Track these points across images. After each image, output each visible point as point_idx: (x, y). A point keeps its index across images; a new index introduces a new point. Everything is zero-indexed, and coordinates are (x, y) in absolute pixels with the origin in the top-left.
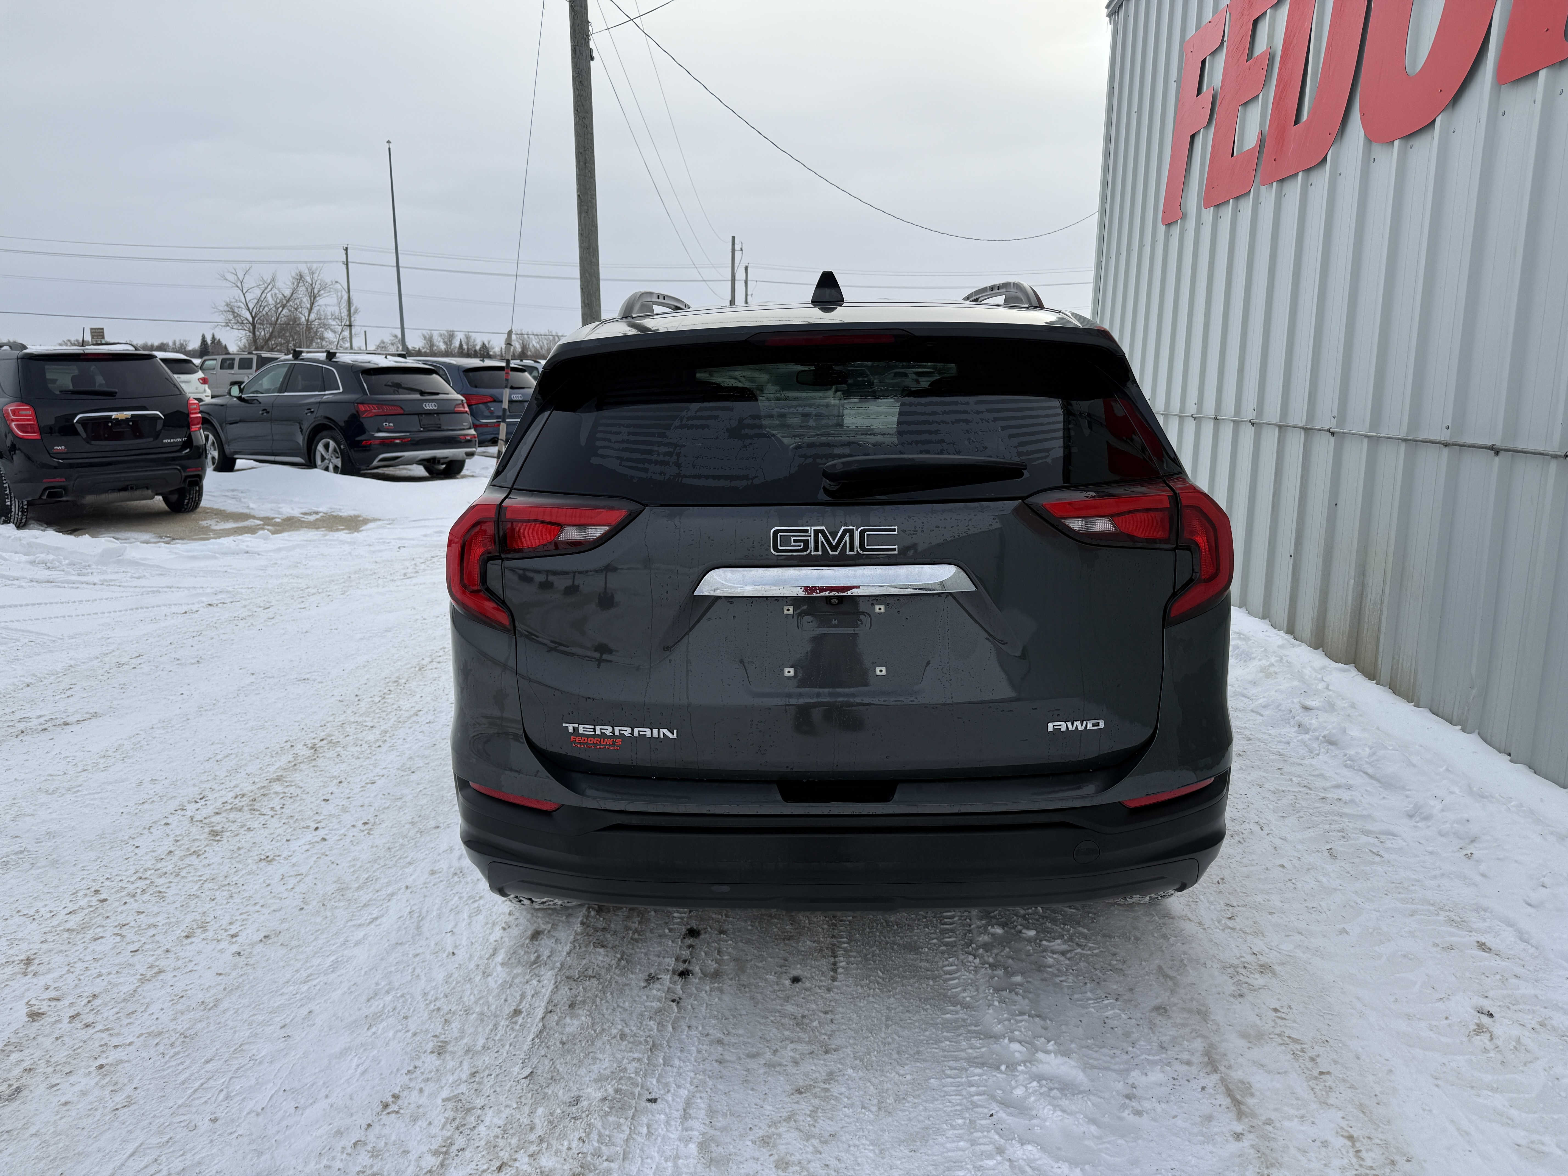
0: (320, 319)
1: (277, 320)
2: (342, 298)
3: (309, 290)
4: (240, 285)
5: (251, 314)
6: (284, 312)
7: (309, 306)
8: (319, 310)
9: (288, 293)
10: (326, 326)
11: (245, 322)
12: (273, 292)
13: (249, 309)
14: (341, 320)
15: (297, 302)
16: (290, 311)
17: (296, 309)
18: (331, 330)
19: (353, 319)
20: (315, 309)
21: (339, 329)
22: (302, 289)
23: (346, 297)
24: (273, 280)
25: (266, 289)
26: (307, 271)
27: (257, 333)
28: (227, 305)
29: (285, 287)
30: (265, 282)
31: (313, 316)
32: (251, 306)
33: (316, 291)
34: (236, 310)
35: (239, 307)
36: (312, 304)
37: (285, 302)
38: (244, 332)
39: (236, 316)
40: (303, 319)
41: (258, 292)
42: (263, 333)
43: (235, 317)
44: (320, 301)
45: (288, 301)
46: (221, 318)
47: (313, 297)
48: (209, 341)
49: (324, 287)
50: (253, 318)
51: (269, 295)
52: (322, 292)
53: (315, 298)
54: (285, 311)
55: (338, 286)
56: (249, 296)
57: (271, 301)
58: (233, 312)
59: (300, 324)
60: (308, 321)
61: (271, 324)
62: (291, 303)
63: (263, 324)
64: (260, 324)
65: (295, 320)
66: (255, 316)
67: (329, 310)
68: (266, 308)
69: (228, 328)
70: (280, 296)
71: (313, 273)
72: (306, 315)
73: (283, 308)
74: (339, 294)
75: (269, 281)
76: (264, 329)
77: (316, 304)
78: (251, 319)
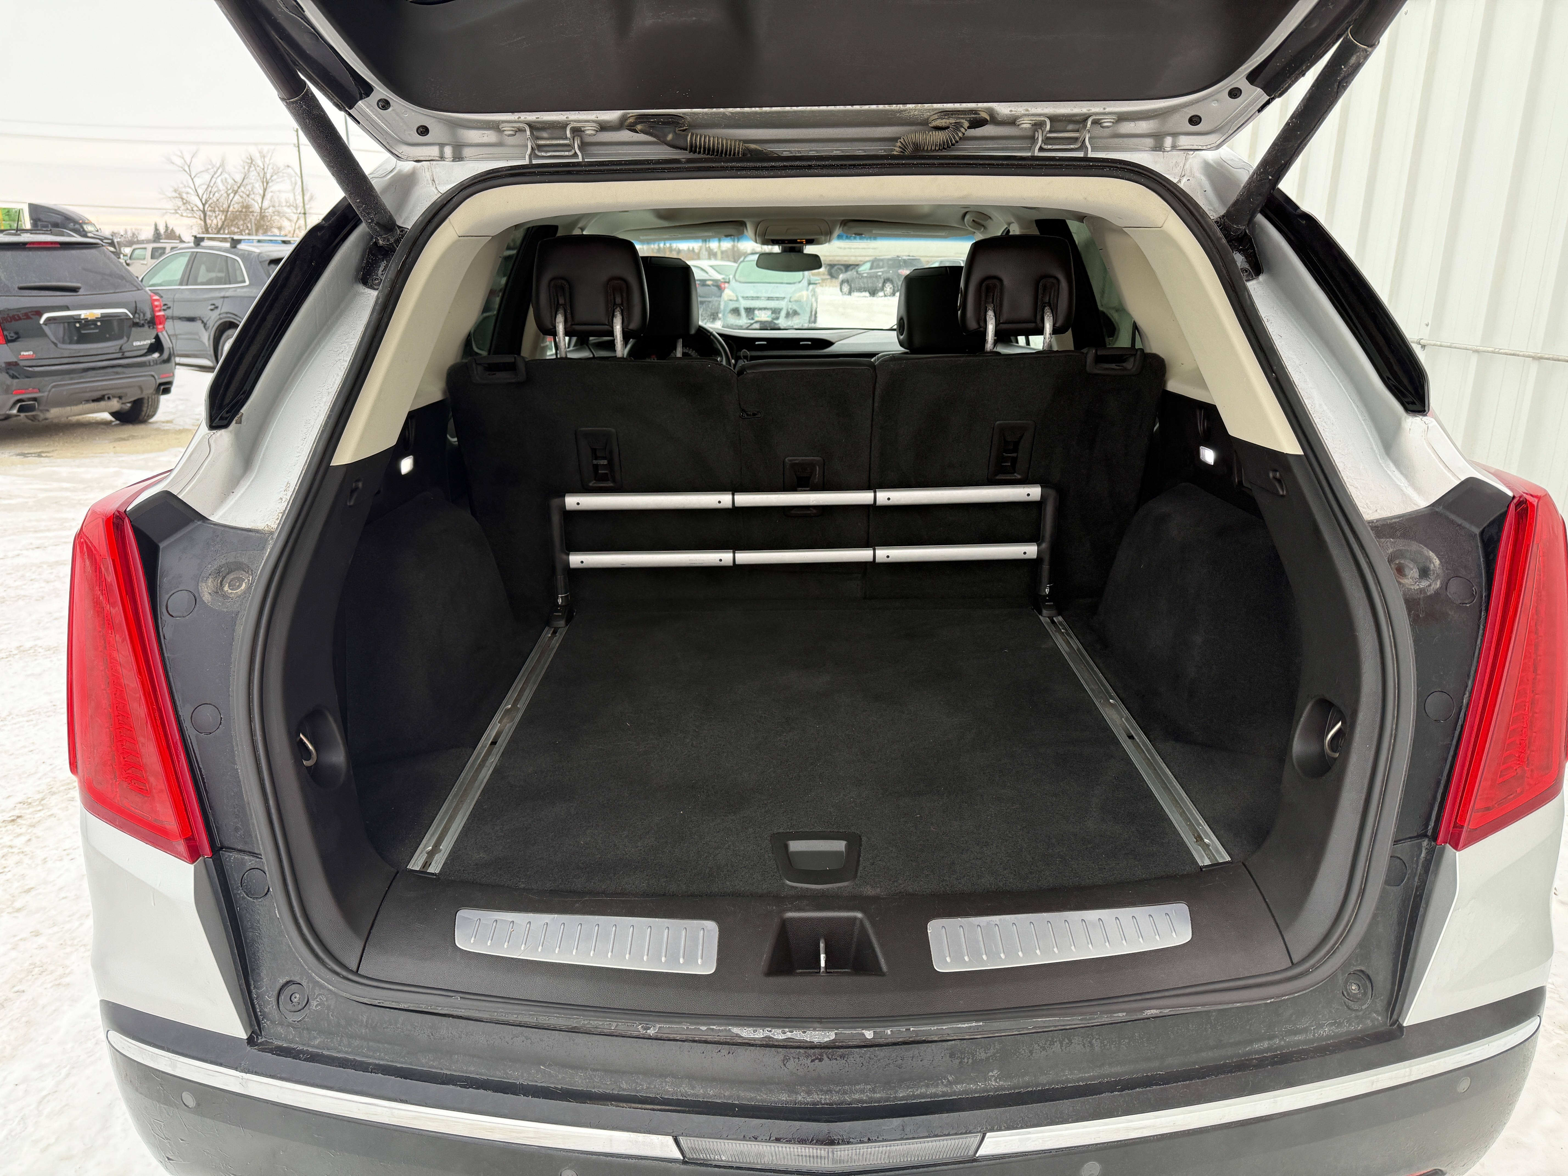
0: (274, 206)
1: (229, 207)
2: (296, 184)
3: (262, 175)
4: (187, 169)
5: (201, 200)
6: (234, 200)
7: (262, 192)
8: (272, 197)
9: (239, 178)
10: (279, 213)
11: (195, 208)
12: (223, 176)
13: (198, 196)
14: (296, 208)
15: (249, 187)
16: (242, 197)
17: (248, 196)
18: (286, 218)
19: (307, 207)
20: (268, 196)
21: (295, 217)
22: (253, 174)
23: (299, 183)
24: (222, 165)
25: (215, 173)
26: (258, 155)
27: (208, 221)
28: (175, 191)
29: (235, 170)
30: (213, 166)
31: (266, 204)
32: (200, 192)
33: (268, 177)
34: (184, 196)
35: (187, 193)
36: (265, 190)
37: (236, 188)
38: (194, 220)
39: (186, 203)
40: (257, 208)
41: (207, 177)
42: (215, 221)
43: (184, 204)
44: (273, 187)
45: (239, 187)
46: (169, 205)
47: (266, 183)
48: (162, 230)
49: (276, 172)
50: (204, 205)
51: (219, 180)
52: (275, 177)
53: (267, 183)
54: (237, 197)
55: (290, 170)
56: (198, 181)
57: (221, 187)
58: (182, 199)
59: (252, 212)
60: (261, 208)
61: (223, 211)
62: (242, 188)
63: (214, 211)
64: (210, 211)
65: (247, 207)
66: (206, 203)
67: (283, 196)
68: (217, 194)
69: (177, 215)
70: (230, 181)
71: (264, 157)
72: (260, 201)
73: (235, 194)
74: (293, 180)
75: (218, 165)
76: (216, 217)
77: (268, 190)
78: (201, 207)
